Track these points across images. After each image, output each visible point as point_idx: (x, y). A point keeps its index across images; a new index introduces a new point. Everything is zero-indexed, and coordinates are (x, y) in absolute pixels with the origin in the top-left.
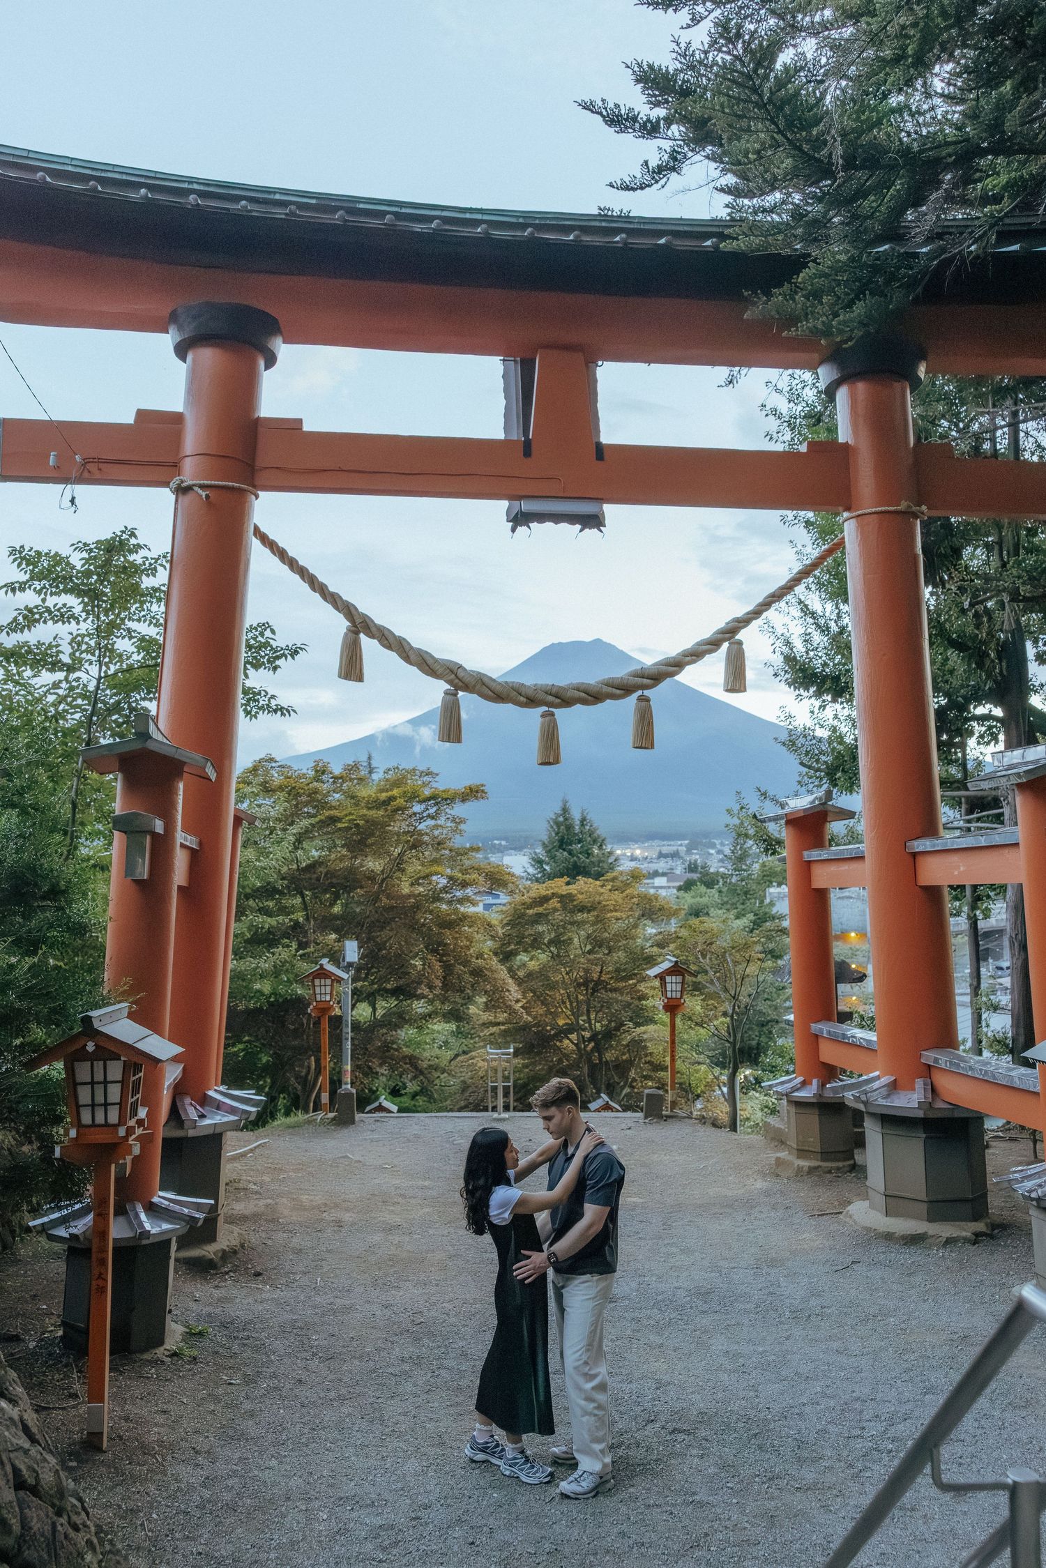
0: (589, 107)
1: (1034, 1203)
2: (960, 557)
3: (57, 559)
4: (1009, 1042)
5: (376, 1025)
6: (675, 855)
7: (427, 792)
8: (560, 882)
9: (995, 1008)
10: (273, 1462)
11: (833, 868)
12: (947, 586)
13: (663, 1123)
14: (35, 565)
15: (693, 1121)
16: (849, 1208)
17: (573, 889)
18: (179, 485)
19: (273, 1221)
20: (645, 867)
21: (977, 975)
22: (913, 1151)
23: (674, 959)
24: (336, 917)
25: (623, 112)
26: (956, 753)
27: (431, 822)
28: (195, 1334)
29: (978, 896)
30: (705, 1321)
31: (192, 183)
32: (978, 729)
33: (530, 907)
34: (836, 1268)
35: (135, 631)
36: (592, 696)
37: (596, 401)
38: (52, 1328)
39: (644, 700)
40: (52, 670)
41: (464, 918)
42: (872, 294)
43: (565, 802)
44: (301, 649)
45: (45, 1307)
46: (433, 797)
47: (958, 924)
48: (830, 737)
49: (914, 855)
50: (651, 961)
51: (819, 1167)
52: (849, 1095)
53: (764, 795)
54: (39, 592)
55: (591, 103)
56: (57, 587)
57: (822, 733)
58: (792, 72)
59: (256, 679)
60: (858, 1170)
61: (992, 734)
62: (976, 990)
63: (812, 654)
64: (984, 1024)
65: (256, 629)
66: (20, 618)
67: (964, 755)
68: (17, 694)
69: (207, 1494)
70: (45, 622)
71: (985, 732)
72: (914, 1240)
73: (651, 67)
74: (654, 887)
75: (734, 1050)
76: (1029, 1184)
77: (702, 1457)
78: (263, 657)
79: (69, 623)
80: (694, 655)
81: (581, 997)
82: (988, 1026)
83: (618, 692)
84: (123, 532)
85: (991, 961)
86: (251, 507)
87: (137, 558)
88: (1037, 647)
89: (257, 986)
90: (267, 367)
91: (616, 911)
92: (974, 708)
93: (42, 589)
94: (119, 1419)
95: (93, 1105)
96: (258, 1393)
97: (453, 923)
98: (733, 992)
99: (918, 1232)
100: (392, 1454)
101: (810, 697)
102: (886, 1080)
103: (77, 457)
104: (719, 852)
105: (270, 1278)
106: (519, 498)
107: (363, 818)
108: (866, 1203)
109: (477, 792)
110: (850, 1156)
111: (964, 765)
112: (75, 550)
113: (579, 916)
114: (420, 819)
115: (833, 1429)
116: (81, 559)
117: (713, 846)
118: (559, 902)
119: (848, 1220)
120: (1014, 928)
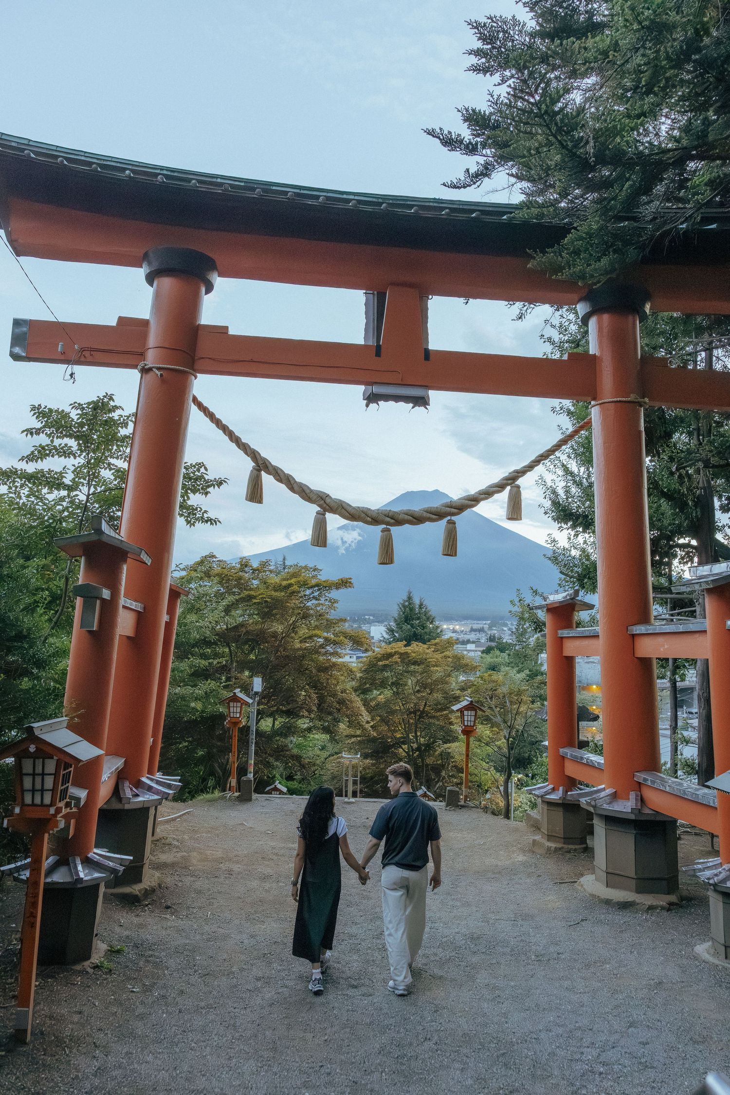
0: (431, 133)
1: (712, 887)
2: (670, 437)
3: (65, 415)
4: (696, 766)
5: (275, 733)
6: (481, 630)
7: (314, 582)
8: (401, 644)
9: (687, 742)
10: (150, 1058)
11: (578, 643)
12: (661, 456)
13: (457, 810)
14: (49, 418)
15: (479, 810)
16: (582, 880)
17: (408, 649)
18: (143, 367)
19: (186, 868)
20: (462, 637)
21: (675, 718)
22: (627, 842)
23: (470, 700)
24: (252, 661)
25: (453, 137)
26: (664, 569)
27: (314, 601)
28: (114, 952)
29: (677, 666)
30: (475, 959)
31: (163, 170)
32: (680, 553)
33: (380, 660)
34: (569, 924)
35: (113, 465)
36: (416, 519)
37: (427, 322)
38: (15, 942)
39: (452, 523)
40: (58, 489)
41: (335, 665)
42: (615, 252)
43: (410, 593)
44: (225, 482)
45: (14, 925)
46: (317, 585)
47: (662, 684)
48: (580, 555)
49: (633, 636)
50: (457, 699)
51: (563, 848)
52: (583, 801)
53: (536, 592)
54: (49, 436)
55: (433, 131)
56: (61, 433)
57: (574, 553)
58: (561, 92)
59: (195, 500)
60: (588, 851)
61: (689, 556)
62: (674, 728)
63: (570, 500)
64: (679, 753)
65: (194, 466)
66: (36, 452)
67: (670, 570)
68: (37, 504)
69: (97, 1082)
70: (53, 456)
71: (685, 555)
72: (625, 906)
73: (474, 110)
74: (467, 650)
75: (509, 763)
76: (708, 873)
77: (462, 1070)
78: (199, 486)
79: (69, 457)
80: (487, 494)
81: (411, 721)
82: (682, 754)
83: (434, 517)
84: (105, 397)
85: (685, 708)
86: (191, 384)
87: (115, 415)
88: (721, 501)
89: (193, 705)
90: (207, 292)
91: (437, 666)
92: (678, 539)
93: (51, 433)
94: (46, 1016)
95: (33, 791)
96: (150, 1000)
97: (325, 669)
98: (509, 724)
99: (629, 900)
100: (237, 1055)
101: (568, 529)
102: (609, 791)
103: (76, 347)
104: (510, 629)
105: (176, 910)
106: (372, 384)
107: (271, 597)
108: (593, 877)
109: (346, 583)
110: (583, 841)
111: (670, 577)
112: (72, 408)
113: (412, 668)
114: (309, 599)
115: (561, 1053)
116: (77, 415)
117: (506, 625)
118: (399, 658)
119: (579, 888)
120: (701, 689)
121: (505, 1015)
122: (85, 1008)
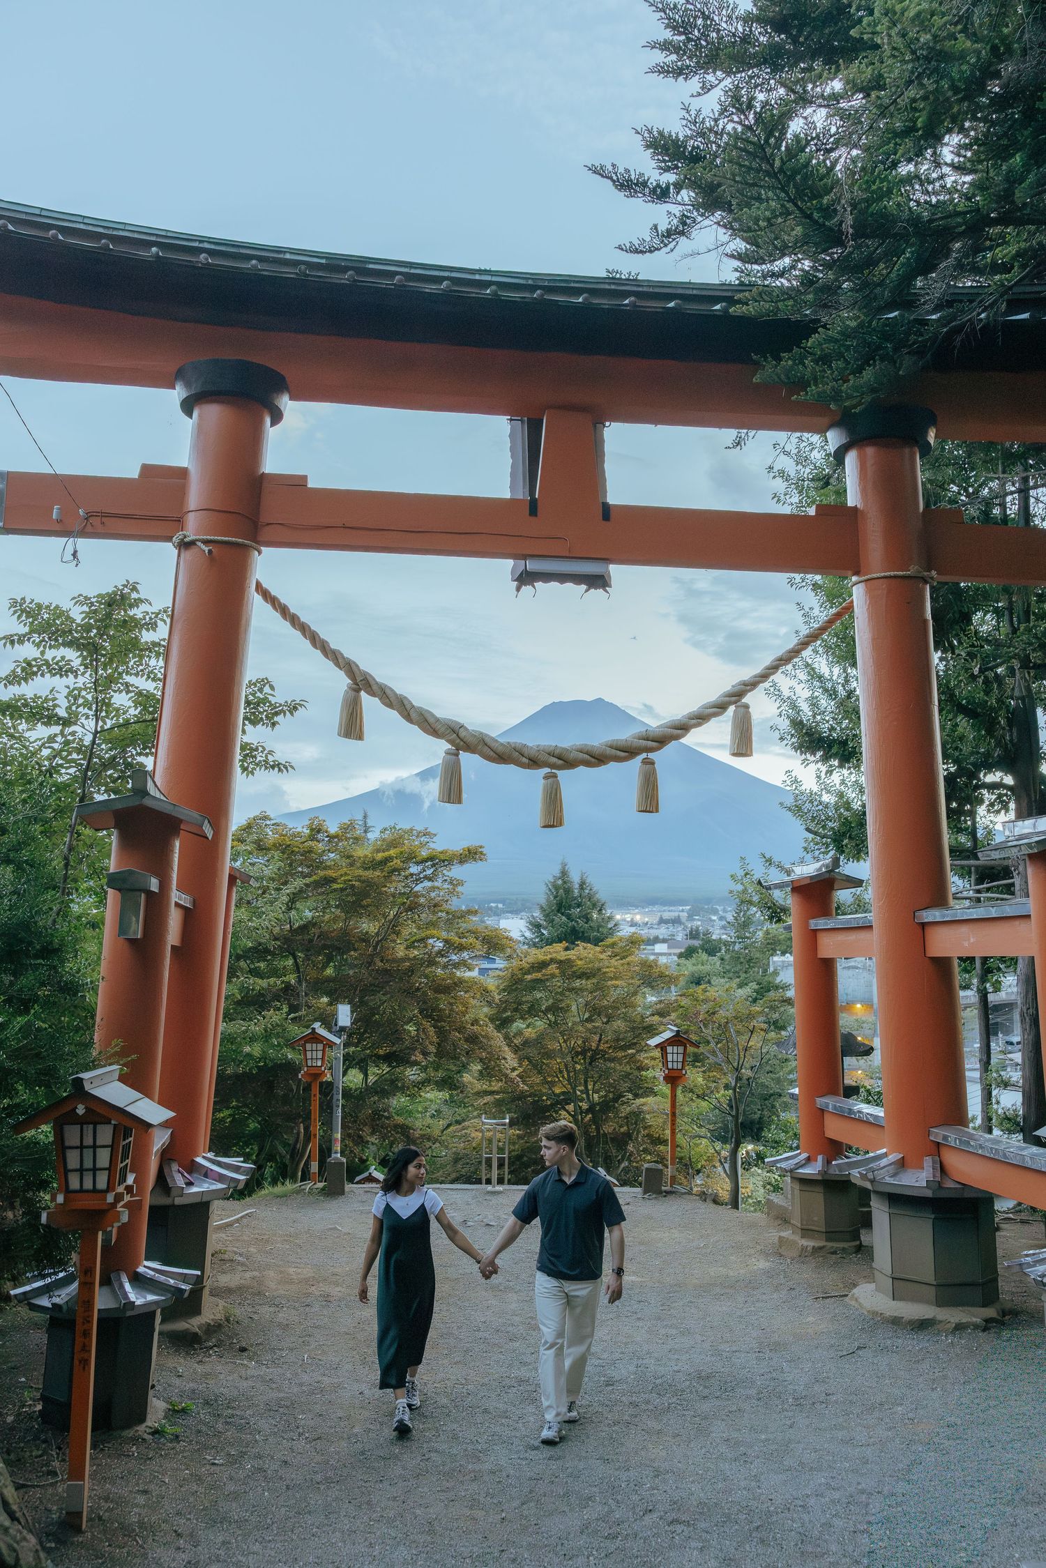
0: (599, 171)
2: (969, 622)
3: (58, 613)
4: (1020, 1120)
5: (368, 1091)
6: (676, 921)
7: (424, 853)
8: (559, 947)
9: (1006, 1084)
10: (257, 1548)
11: (840, 937)
12: (957, 652)
13: (661, 1198)
14: (35, 618)
15: (693, 1197)
16: (855, 1291)
17: (572, 954)
18: (182, 540)
19: (259, 1294)
20: (645, 933)
21: (987, 1050)
22: (921, 1231)
23: (676, 1029)
24: (329, 980)
25: (633, 177)
26: (965, 822)
27: (427, 884)
28: (178, 1411)
29: (988, 968)
30: (705, 1407)
31: (203, 242)
32: (988, 796)
33: (528, 973)
34: (841, 1353)
35: (133, 685)
36: (596, 758)
37: (603, 462)
38: (31, 1402)
39: (649, 763)
40: (48, 724)
41: (459, 983)
42: (882, 360)
43: (564, 865)
44: (301, 705)
45: (23, 1379)
46: (431, 858)
47: (967, 997)
48: (836, 803)
49: (923, 925)
50: (651, 1030)
51: (824, 1247)
52: (855, 1173)
53: (769, 861)
54: (38, 645)
55: (601, 168)
56: (56, 640)
57: (826, 798)
58: (802, 142)
59: (254, 735)
60: (864, 1251)
61: (1002, 802)
62: (986, 1065)
63: (818, 718)
64: (994, 1100)
65: (255, 684)
66: (18, 670)
67: (974, 823)
68: (11, 747)
70: (42, 675)
71: (995, 800)
72: (922, 1325)
73: (661, 133)
74: (654, 954)
75: (736, 1124)
76: (1041, 1268)
77: (702, 1549)
78: (262, 713)
79: (67, 676)
80: (701, 718)
81: (578, 1067)
82: (998, 1103)
83: (623, 754)
84: (125, 586)
85: (1000, 1035)
86: (253, 562)
87: (137, 612)
89: (247, 1049)
90: (274, 423)
91: (616, 978)
92: (985, 775)
93: (41, 641)
94: (99, 1498)
95: (81, 1170)
96: (241, 1474)
97: (449, 988)
98: (735, 1064)
99: (926, 1317)
100: (380, 1541)
101: (817, 762)
102: (893, 1157)
103: (81, 512)
104: (721, 918)
105: (255, 1353)
106: (524, 557)
107: (359, 878)
108: (873, 1286)
109: (476, 853)
110: (856, 1236)
111: (973, 833)
112: (76, 603)
113: (577, 983)
114: (417, 880)
115: (838, 1523)
116: (81, 613)
117: (715, 912)
118: (558, 968)
119: (853, 1303)
120: (1025, 1002)
121: (756, 1478)
122: (152, 1487)
